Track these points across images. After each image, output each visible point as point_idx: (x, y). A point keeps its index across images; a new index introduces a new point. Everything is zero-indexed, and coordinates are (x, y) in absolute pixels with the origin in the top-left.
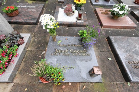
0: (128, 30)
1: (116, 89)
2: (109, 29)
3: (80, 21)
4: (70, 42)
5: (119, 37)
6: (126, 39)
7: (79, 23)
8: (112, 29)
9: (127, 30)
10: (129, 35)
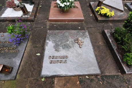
0: (77, 23)
1: (26, 86)
2: (56, 23)
3: (26, 16)
4: (4, 39)
5: (57, 31)
6: (63, 32)
7: (24, 18)
8: (59, 23)
9: (75, 23)
10: (75, 28)
